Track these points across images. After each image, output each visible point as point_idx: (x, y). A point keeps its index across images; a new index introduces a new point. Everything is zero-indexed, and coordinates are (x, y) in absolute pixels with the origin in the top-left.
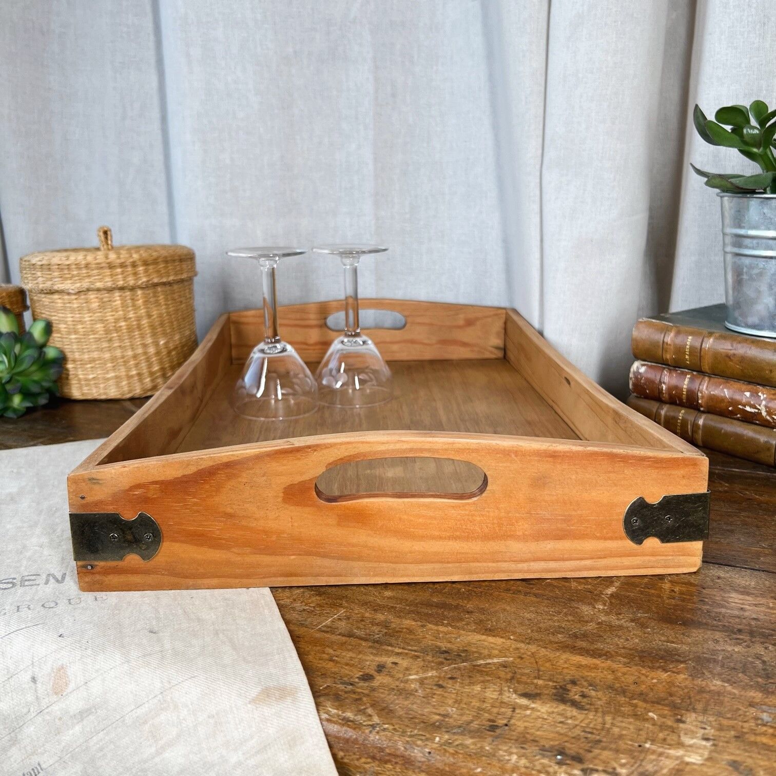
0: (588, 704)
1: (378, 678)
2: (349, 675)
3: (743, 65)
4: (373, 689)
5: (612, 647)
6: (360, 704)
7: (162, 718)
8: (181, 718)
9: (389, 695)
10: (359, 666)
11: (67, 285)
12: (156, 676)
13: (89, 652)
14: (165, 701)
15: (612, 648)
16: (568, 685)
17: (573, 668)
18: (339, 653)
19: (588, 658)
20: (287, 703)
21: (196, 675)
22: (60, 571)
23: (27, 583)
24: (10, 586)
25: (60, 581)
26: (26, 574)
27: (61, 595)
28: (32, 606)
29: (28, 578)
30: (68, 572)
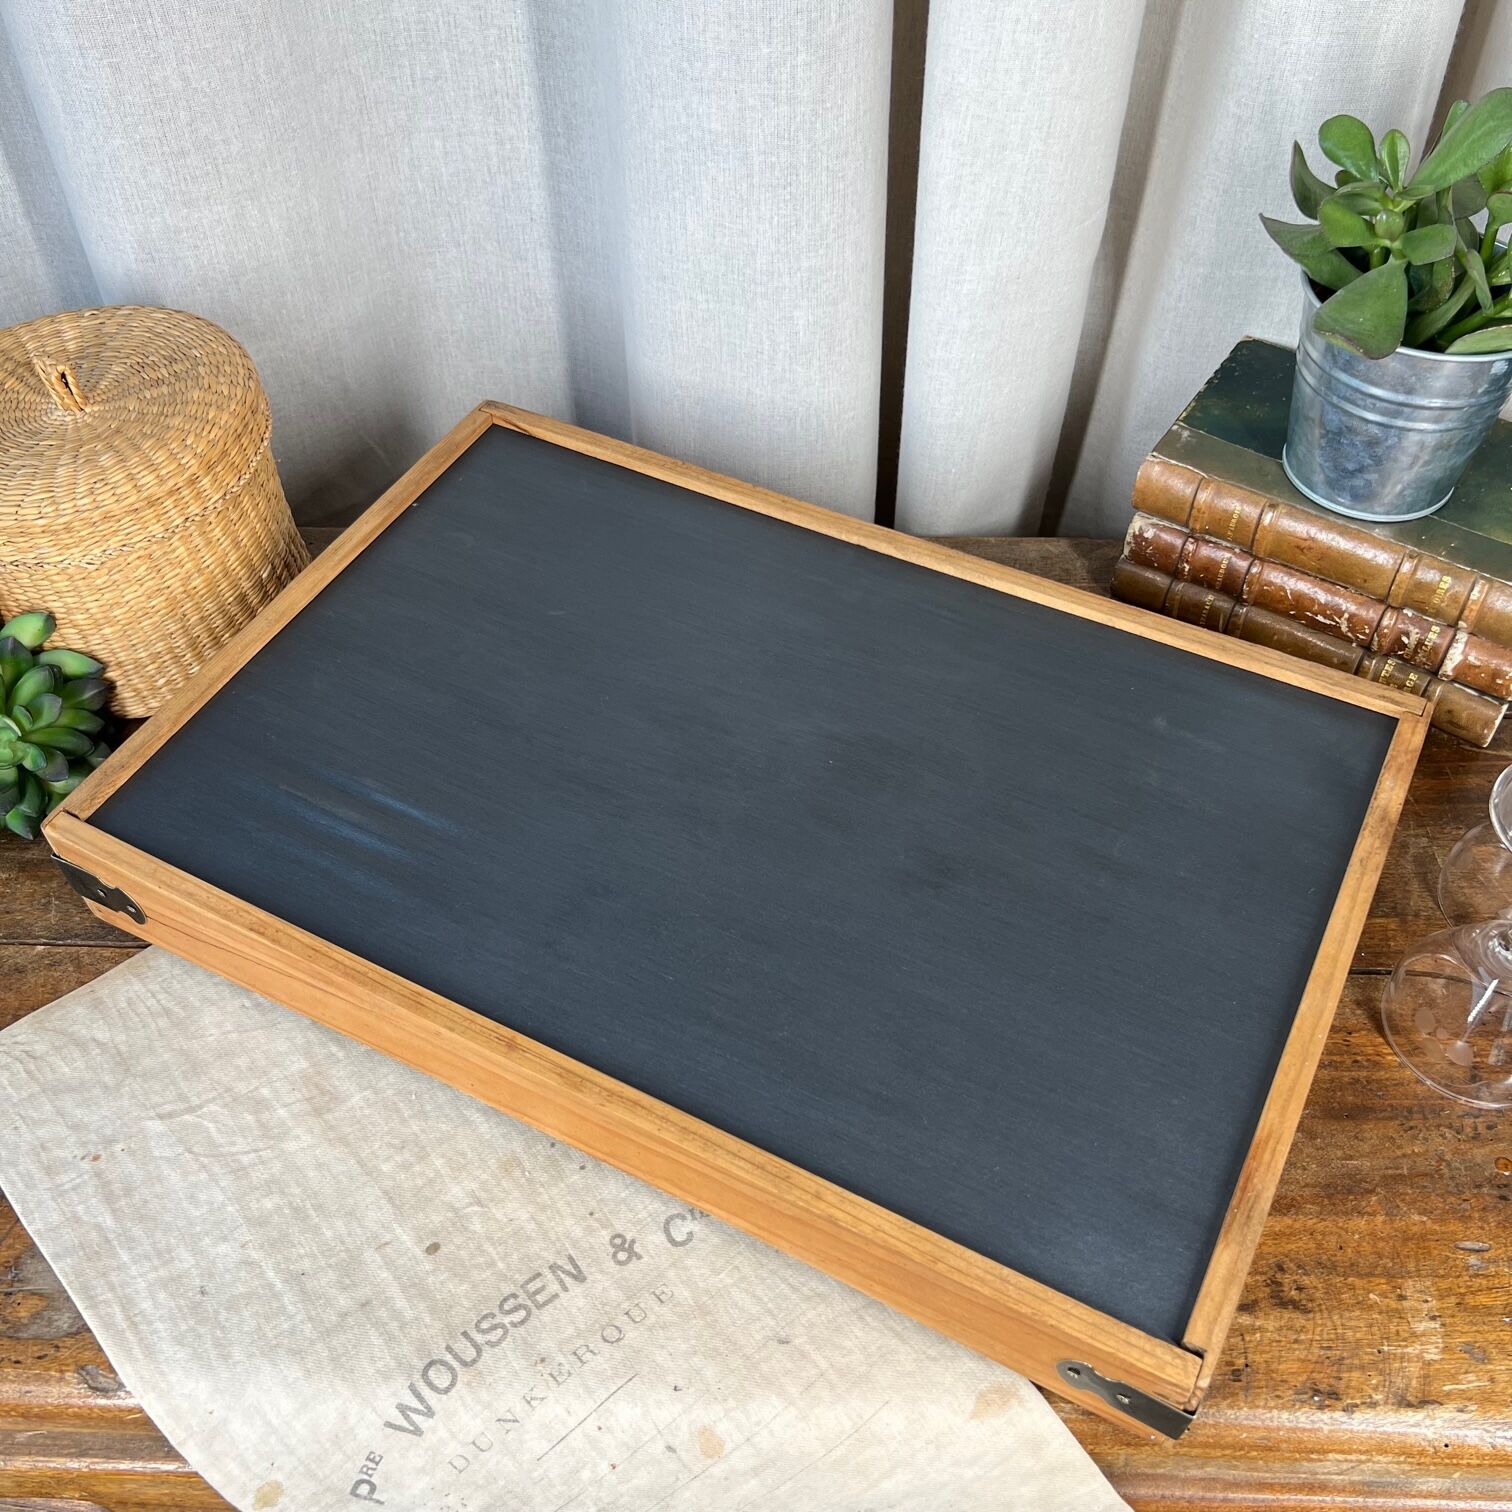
0: (1308, 1300)
13: (731, 1403)
14: (864, 1438)
21: (887, 1399)
22: (559, 1253)
23: (540, 1298)
24: (522, 1313)
25: (579, 1277)
26: (521, 1278)
27: (607, 1308)
28: (591, 1346)
29: (532, 1287)
30: (572, 1252)
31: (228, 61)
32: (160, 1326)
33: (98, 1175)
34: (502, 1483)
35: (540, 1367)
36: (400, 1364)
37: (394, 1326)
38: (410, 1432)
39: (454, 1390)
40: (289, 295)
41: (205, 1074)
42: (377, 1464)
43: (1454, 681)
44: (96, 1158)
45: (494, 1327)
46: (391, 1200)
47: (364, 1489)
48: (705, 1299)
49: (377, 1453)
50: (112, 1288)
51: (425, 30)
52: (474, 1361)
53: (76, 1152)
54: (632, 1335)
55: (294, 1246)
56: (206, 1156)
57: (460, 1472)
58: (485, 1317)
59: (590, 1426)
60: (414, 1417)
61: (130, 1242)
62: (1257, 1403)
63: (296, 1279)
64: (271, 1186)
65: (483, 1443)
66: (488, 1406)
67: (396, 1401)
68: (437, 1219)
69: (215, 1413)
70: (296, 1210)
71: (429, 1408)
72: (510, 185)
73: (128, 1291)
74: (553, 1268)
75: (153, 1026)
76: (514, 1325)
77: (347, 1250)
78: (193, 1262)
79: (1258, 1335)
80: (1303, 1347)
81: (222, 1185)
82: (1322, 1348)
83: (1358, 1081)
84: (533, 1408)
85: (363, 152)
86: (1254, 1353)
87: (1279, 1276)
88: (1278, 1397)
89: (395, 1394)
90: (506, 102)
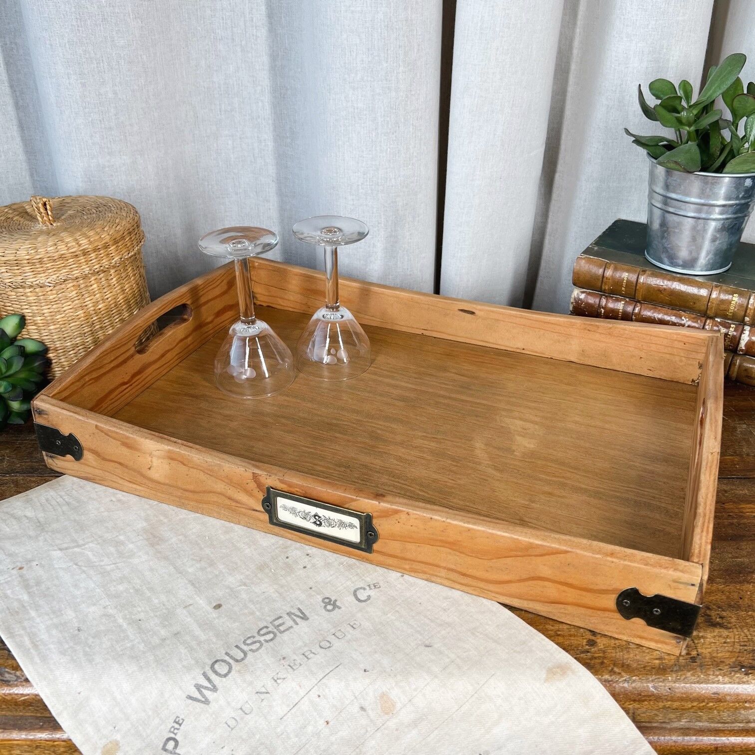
0: (728, 623)
1: (598, 641)
2: (579, 644)
3: (650, 27)
4: (604, 652)
6: (607, 666)
9: (616, 653)
10: (579, 634)
18: (557, 627)
20: (570, 675)
21: (494, 673)
22: (292, 607)
23: (282, 628)
24: (271, 636)
25: (305, 618)
26: (270, 619)
27: (322, 632)
28: (313, 651)
29: (277, 623)
30: (299, 606)
31: (136, 87)
32: (52, 646)
33: (21, 576)
34: (257, 737)
35: (282, 662)
36: (197, 662)
37: (194, 643)
38: (202, 702)
39: (230, 675)
40: (154, 206)
41: (88, 530)
42: (180, 725)
43: (745, 354)
44: (21, 568)
45: (255, 642)
46: (193, 584)
47: (171, 745)
48: (380, 626)
49: (181, 717)
50: (24, 628)
51: (228, 88)
52: (243, 659)
53: (9, 566)
54: (337, 644)
55: (135, 607)
56: (85, 567)
57: (232, 729)
58: (249, 638)
59: (313, 694)
60: (205, 692)
61: (37, 608)
62: (708, 673)
63: (137, 623)
64: (122, 579)
65: (247, 708)
66: (251, 683)
67: (194, 682)
68: (220, 593)
69: (82, 694)
70: (137, 591)
71: (214, 686)
72: (263, 163)
73: (33, 630)
74: (289, 614)
75: (60, 510)
76: (267, 641)
77: (167, 609)
78: (74, 615)
79: (702, 640)
80: (729, 645)
81: (94, 579)
82: (740, 645)
83: (732, 524)
84: (278, 684)
85: (195, 143)
86: (702, 648)
87: (708, 612)
88: (720, 669)
89: (194, 678)
90: (263, 122)
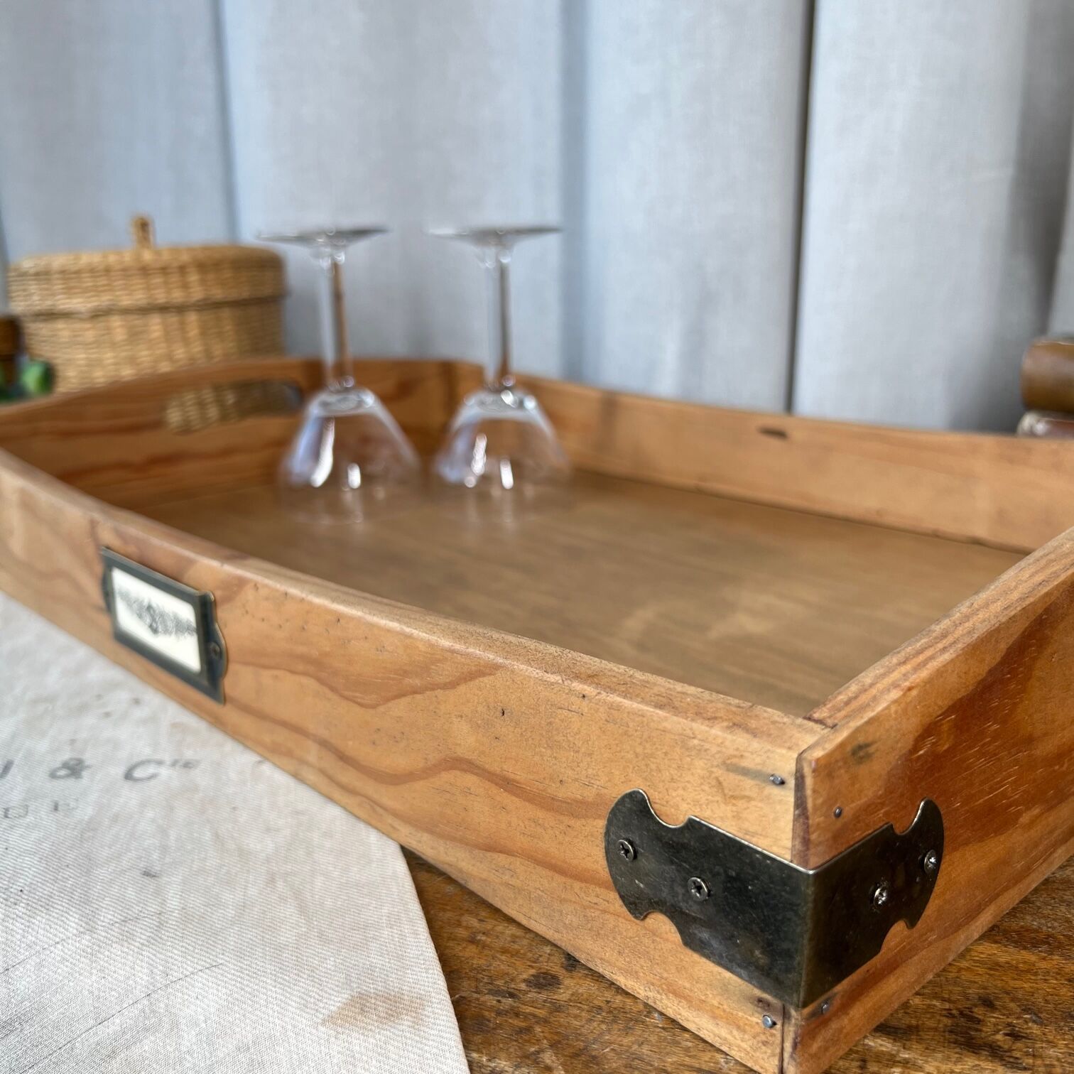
0: (1027, 1054)
1: (567, 982)
2: (507, 974)
4: (557, 1008)
5: (1056, 924)
6: (529, 1041)
7: (146, 1048)
8: (184, 1049)
9: (590, 1021)
10: (530, 955)
11: (77, 303)
12: (142, 961)
13: (21, 909)
14: (153, 1011)
15: (1057, 928)
16: (975, 1010)
17: (981, 971)
18: (489, 927)
19: (1011, 949)
20: (401, 1027)
21: (221, 961)
